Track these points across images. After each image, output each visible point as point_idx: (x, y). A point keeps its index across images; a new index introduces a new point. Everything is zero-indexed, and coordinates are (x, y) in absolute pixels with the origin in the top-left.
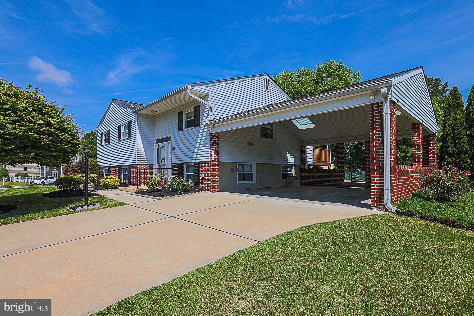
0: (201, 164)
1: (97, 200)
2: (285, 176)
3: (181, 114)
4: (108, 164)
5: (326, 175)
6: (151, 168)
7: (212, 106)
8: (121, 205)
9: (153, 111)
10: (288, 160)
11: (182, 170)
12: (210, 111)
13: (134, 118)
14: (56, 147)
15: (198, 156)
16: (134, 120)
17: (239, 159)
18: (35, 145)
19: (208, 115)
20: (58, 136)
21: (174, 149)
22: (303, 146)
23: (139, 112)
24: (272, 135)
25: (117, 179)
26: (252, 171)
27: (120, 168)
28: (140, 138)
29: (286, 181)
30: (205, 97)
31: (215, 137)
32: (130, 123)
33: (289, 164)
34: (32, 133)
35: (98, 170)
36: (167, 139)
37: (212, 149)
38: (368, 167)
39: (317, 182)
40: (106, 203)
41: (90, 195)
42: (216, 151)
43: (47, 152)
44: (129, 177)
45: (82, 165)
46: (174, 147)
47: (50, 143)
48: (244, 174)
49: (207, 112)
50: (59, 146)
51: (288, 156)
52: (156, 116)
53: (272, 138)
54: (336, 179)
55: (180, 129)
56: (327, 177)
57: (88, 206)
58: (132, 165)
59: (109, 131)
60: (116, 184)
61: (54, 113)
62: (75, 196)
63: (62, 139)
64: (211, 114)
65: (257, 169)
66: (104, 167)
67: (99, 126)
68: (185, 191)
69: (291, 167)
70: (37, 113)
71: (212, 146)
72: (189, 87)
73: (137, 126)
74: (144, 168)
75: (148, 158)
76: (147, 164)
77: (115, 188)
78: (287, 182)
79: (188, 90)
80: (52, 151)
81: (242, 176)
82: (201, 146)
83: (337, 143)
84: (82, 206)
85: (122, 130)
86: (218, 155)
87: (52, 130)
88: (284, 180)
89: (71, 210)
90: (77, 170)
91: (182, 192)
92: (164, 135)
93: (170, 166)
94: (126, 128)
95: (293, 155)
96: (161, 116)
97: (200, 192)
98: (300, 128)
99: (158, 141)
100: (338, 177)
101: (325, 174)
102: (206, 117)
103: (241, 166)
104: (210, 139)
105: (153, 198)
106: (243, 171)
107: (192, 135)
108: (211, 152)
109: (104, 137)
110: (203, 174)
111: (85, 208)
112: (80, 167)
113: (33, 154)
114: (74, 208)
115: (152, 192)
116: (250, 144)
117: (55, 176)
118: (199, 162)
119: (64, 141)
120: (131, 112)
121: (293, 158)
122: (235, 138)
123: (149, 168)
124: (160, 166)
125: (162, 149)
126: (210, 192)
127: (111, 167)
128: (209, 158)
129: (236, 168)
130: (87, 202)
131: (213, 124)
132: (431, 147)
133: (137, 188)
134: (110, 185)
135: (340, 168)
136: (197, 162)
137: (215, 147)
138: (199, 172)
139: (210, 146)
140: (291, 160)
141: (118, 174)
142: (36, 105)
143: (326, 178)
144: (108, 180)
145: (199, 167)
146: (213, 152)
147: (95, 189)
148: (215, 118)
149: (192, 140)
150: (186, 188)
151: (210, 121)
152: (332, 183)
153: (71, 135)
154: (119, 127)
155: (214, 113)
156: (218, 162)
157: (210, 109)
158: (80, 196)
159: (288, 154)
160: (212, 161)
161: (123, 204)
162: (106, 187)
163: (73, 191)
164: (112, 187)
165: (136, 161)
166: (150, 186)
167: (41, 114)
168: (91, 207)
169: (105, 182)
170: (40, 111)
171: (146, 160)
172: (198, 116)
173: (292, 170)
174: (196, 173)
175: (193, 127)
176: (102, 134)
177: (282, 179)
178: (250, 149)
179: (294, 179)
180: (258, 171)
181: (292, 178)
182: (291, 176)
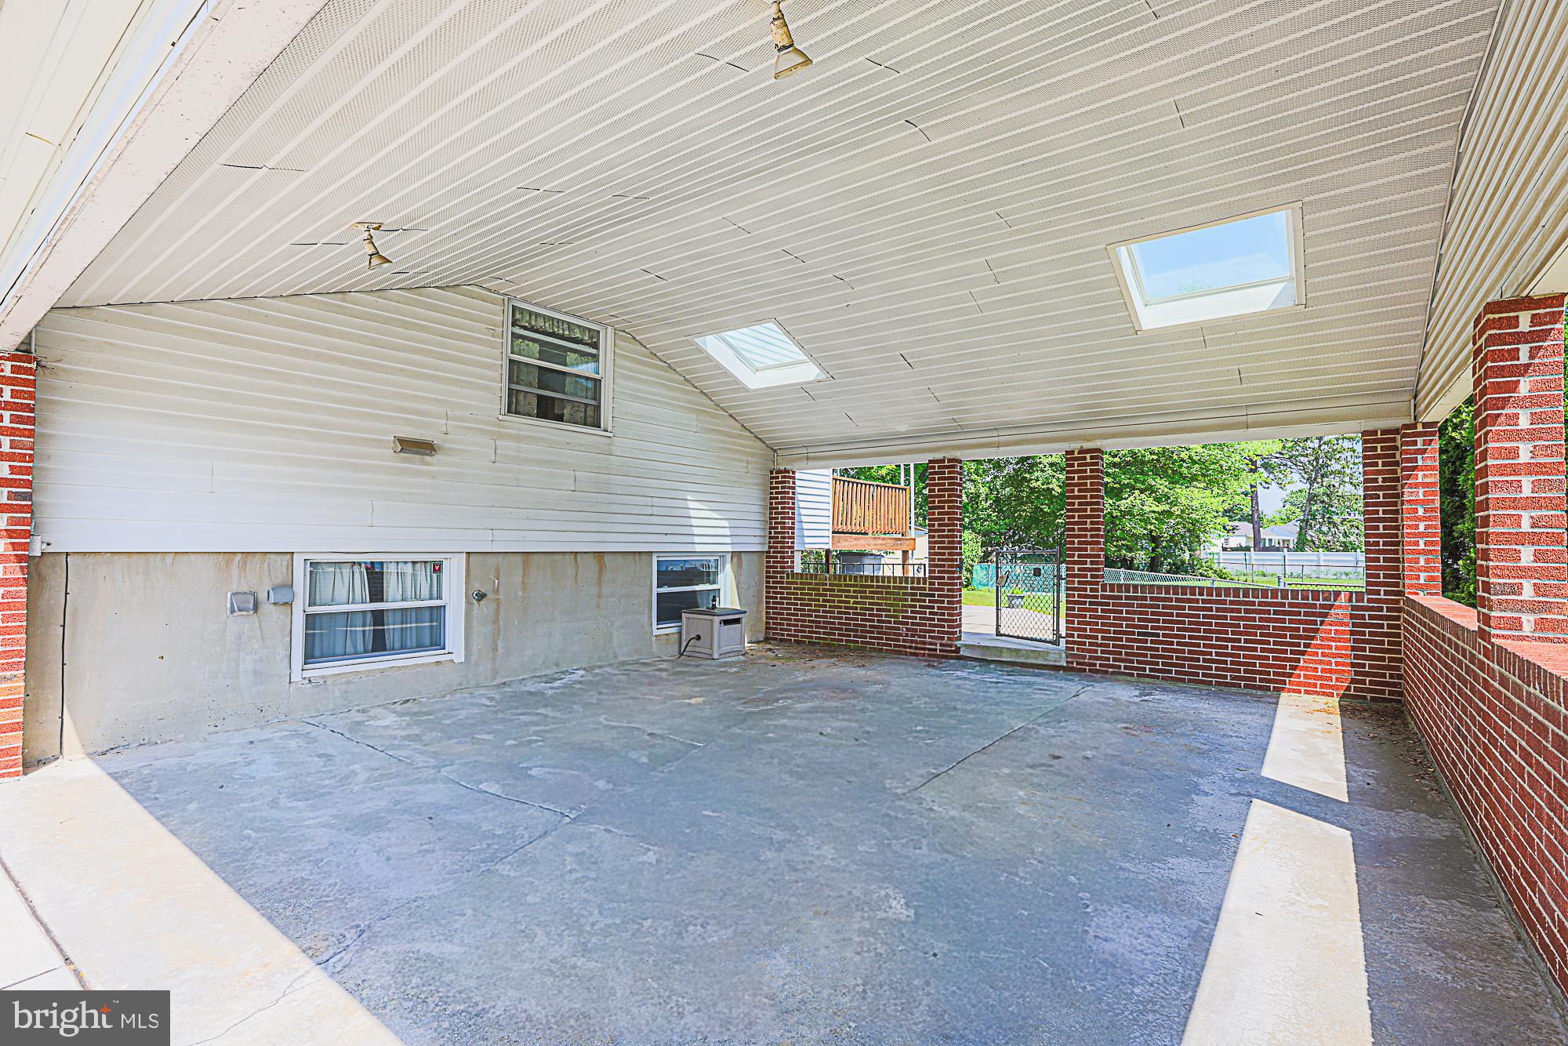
2: (674, 607)
5: (878, 604)
10: (694, 530)
22: (782, 468)
24: (598, 408)
26: (438, 598)
29: (680, 634)
33: (700, 548)
38: (1078, 576)
39: (839, 635)
48: (378, 614)
51: (692, 513)
53: (597, 423)
54: (925, 625)
56: (883, 610)
65: (478, 586)
69: (712, 562)
78: (684, 637)
83: (932, 457)
88: (670, 629)
95: (722, 506)
100: (935, 614)
101: (873, 598)
116: (417, 447)
121: (726, 524)
129: (287, 585)
132: (1416, 485)
135: (944, 572)
140: (711, 531)
143: (878, 616)
152: (904, 641)
159: (690, 505)
173: (721, 577)
177: (659, 621)
178: (419, 473)
179: (726, 622)
180: (481, 596)
181: (717, 619)
182: (712, 611)
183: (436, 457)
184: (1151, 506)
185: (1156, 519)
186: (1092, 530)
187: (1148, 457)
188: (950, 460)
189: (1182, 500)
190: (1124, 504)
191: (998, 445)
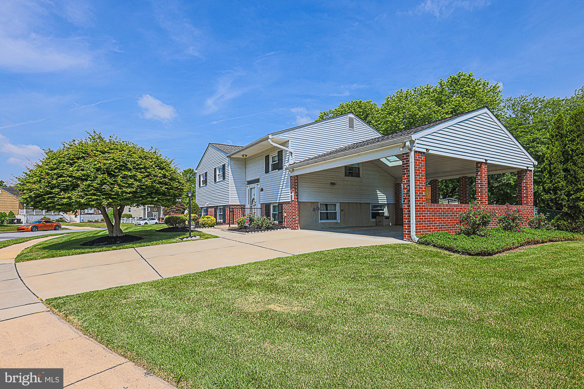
0: (284, 204)
1: (197, 234)
2: (375, 215)
3: (267, 157)
4: (206, 205)
6: (243, 208)
7: (292, 150)
8: (214, 238)
9: (244, 155)
10: (379, 198)
11: (269, 210)
12: (290, 156)
13: (228, 161)
14: (169, 193)
15: (281, 196)
16: (227, 163)
17: (321, 199)
18: (157, 192)
19: (289, 160)
20: (170, 185)
21: (262, 190)
22: (398, 183)
23: (232, 156)
24: (359, 173)
25: (213, 218)
26: (336, 210)
27: (216, 208)
28: (233, 180)
29: (376, 221)
30: (285, 143)
31: (295, 179)
32: (224, 166)
33: (379, 202)
34: (156, 183)
35: (197, 210)
36: (257, 181)
37: (293, 191)
40: (204, 236)
41: (192, 231)
42: (296, 192)
43: (163, 196)
44: (224, 216)
45: (181, 205)
46: (262, 188)
47: (166, 190)
48: (327, 213)
49: (288, 157)
50: (171, 192)
51: (378, 195)
52: (247, 159)
53: (359, 177)
55: (267, 171)
57: (191, 237)
58: (226, 205)
59: (206, 173)
60: (212, 223)
61: (167, 167)
62: (181, 232)
63: (173, 186)
64: (291, 158)
65: (342, 209)
66: (202, 207)
67: (198, 168)
68: (268, 228)
69: (383, 206)
70: (157, 169)
71: (293, 187)
72: (270, 136)
73: (230, 169)
74: (236, 208)
75: (240, 198)
76: (239, 204)
77: (211, 227)
79: (269, 140)
80: (166, 196)
81: (325, 215)
82: (284, 187)
83: (431, 179)
84: (187, 238)
85: (218, 173)
86: (298, 195)
87: (167, 180)
88: (374, 220)
89: (180, 240)
90: (177, 210)
91: (266, 228)
92: (253, 177)
93: (259, 206)
94: (220, 171)
95: (384, 193)
96: (252, 159)
97: (282, 229)
98: (390, 165)
99: (250, 183)
102: (287, 162)
103: (325, 206)
104: (291, 181)
105: (240, 233)
106: (327, 210)
107: (276, 177)
108: (291, 193)
109: (202, 179)
110: (285, 213)
111: (189, 238)
112: (179, 207)
113: (156, 199)
114: (182, 239)
115: (241, 229)
116: (333, 184)
117: (156, 217)
118: (282, 202)
119: (174, 188)
120: (224, 156)
121: (385, 197)
122: (316, 179)
123: (241, 208)
124: (251, 206)
125: (253, 190)
126: (291, 229)
127: (208, 207)
128: (290, 198)
129: (318, 207)
130: (190, 235)
131: (292, 168)
133: (230, 226)
134: (207, 223)
136: (280, 202)
137: (295, 189)
138: (282, 211)
139: (291, 188)
140: (382, 198)
141: (214, 214)
142: (157, 162)
144: (205, 219)
145: (282, 207)
146: (293, 193)
147: (195, 227)
148: (296, 161)
149: (277, 182)
150: (269, 225)
151: (290, 165)
153: (179, 182)
154: (215, 169)
155: (294, 157)
156: (298, 202)
157: (290, 153)
158: (184, 231)
159: (378, 193)
160: (292, 201)
161: (217, 237)
162: (204, 226)
163: (178, 227)
164: (209, 225)
165: (230, 202)
166: (239, 224)
167: (159, 169)
168: (194, 238)
169: (203, 221)
170: (159, 166)
171: (238, 200)
172: (281, 160)
173: (385, 209)
174: (280, 212)
175: (277, 170)
176: (200, 176)
177: (372, 218)
178: (333, 188)
179: (386, 218)
180: (342, 210)
181: (384, 217)
182: (383, 216)
183: (336, 185)
186: (465, 195)
188: (435, 180)
191: (446, 176)
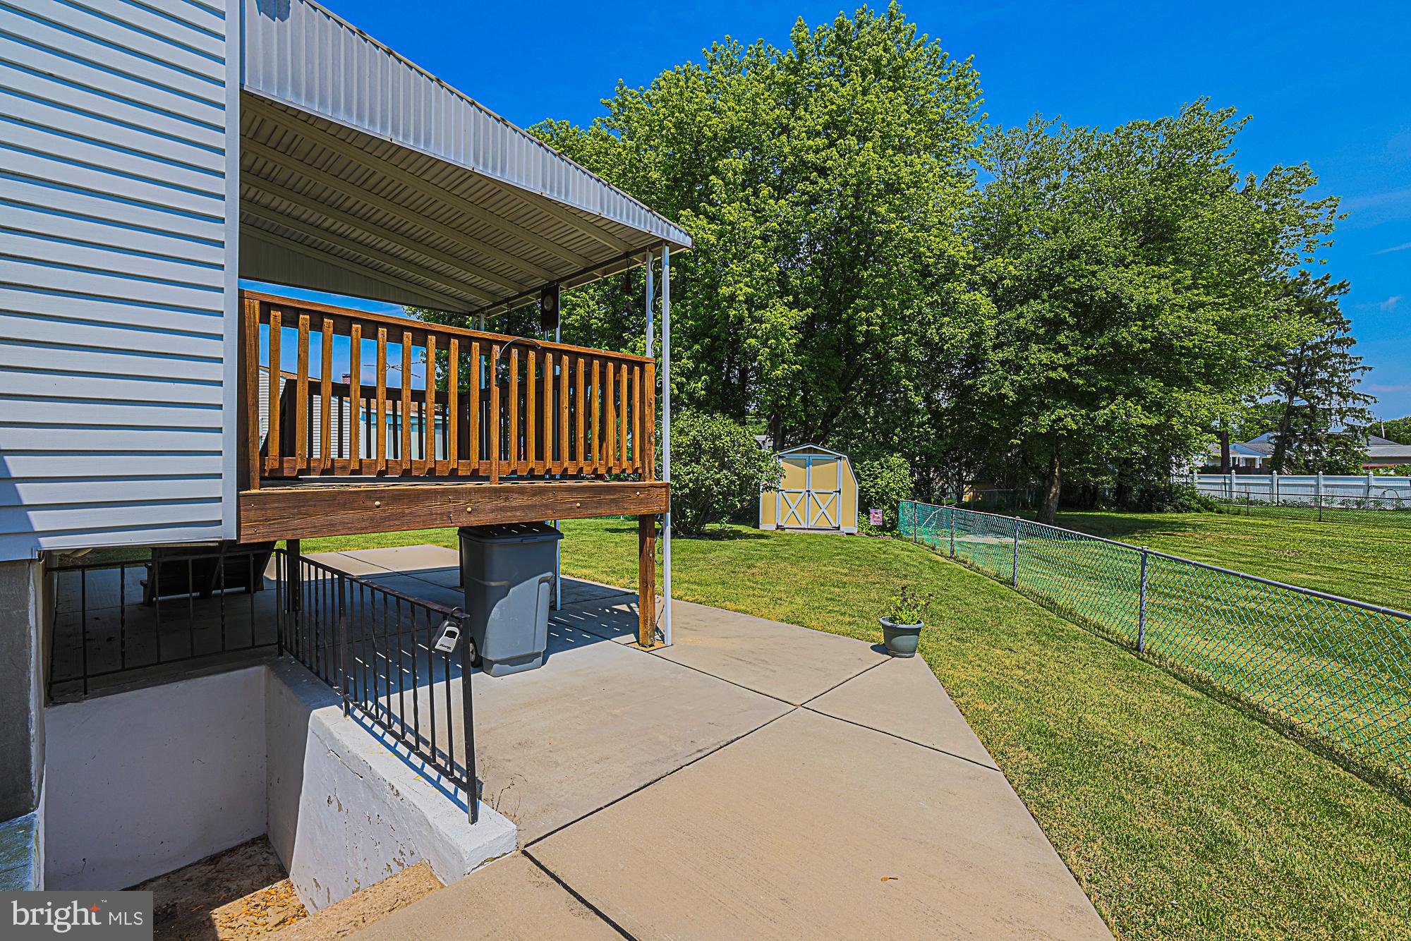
184: (1140, 418)
185: (1145, 437)
187: (1137, 346)
189: (1183, 409)
190: (1102, 415)
